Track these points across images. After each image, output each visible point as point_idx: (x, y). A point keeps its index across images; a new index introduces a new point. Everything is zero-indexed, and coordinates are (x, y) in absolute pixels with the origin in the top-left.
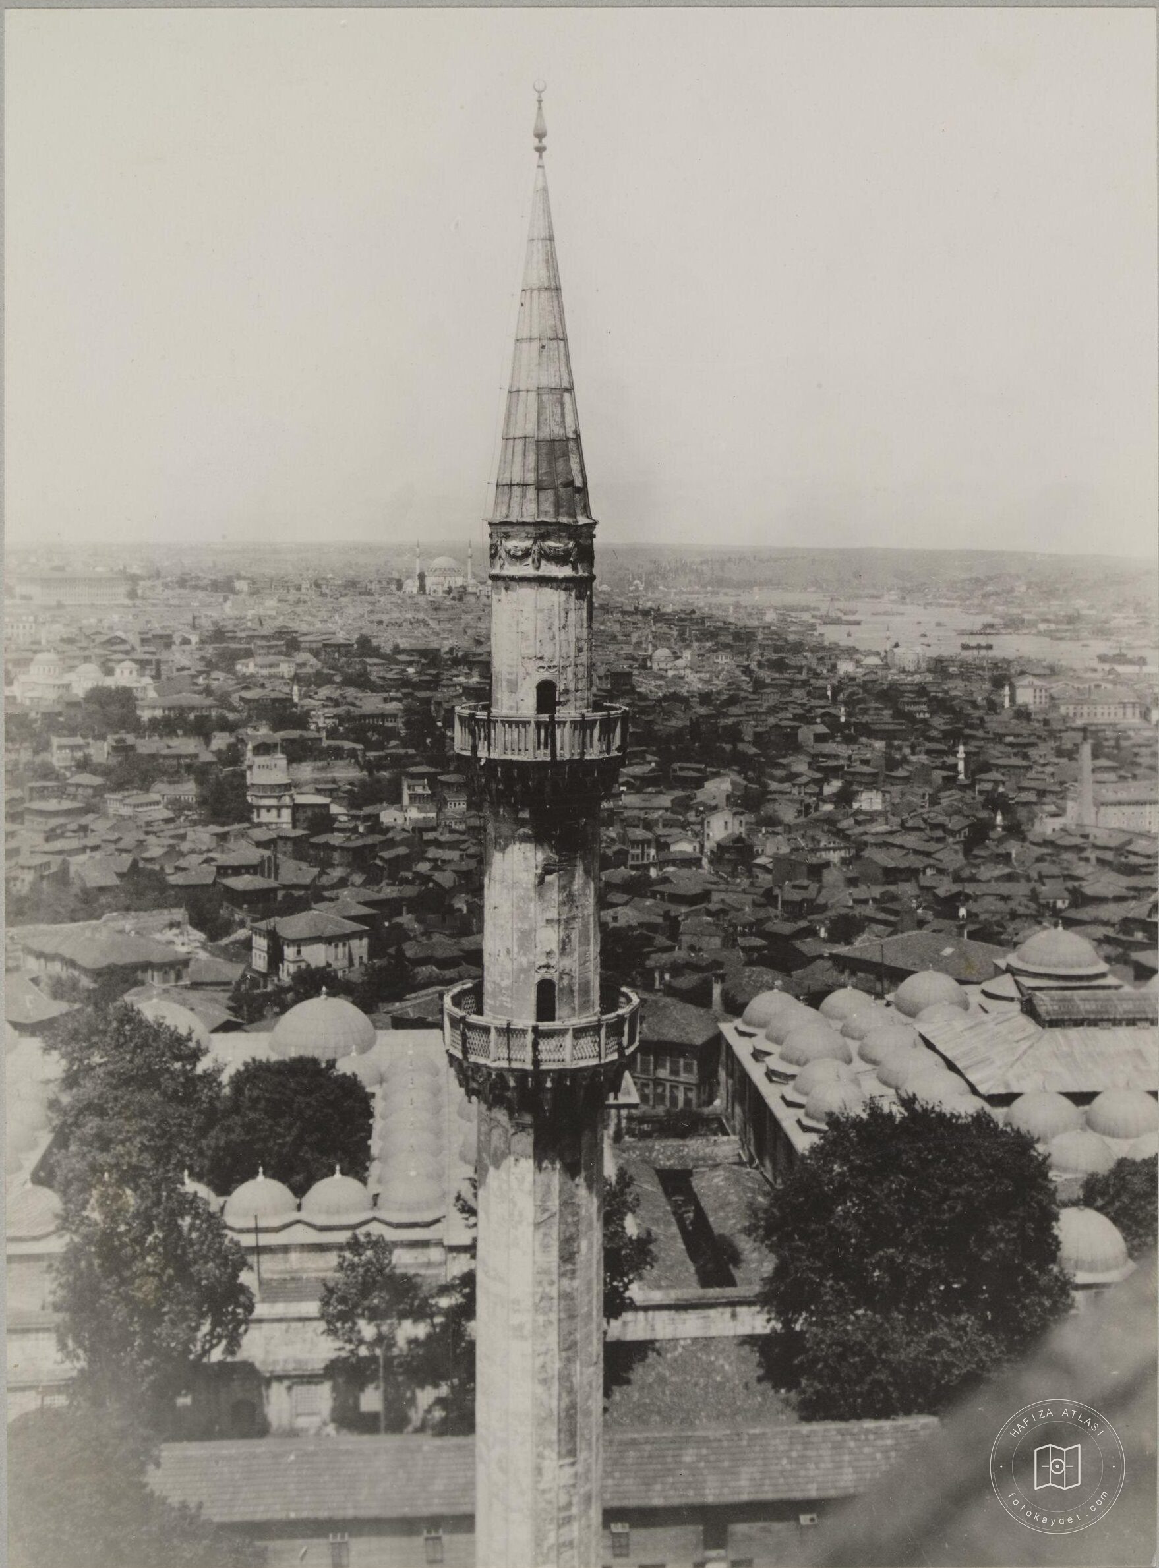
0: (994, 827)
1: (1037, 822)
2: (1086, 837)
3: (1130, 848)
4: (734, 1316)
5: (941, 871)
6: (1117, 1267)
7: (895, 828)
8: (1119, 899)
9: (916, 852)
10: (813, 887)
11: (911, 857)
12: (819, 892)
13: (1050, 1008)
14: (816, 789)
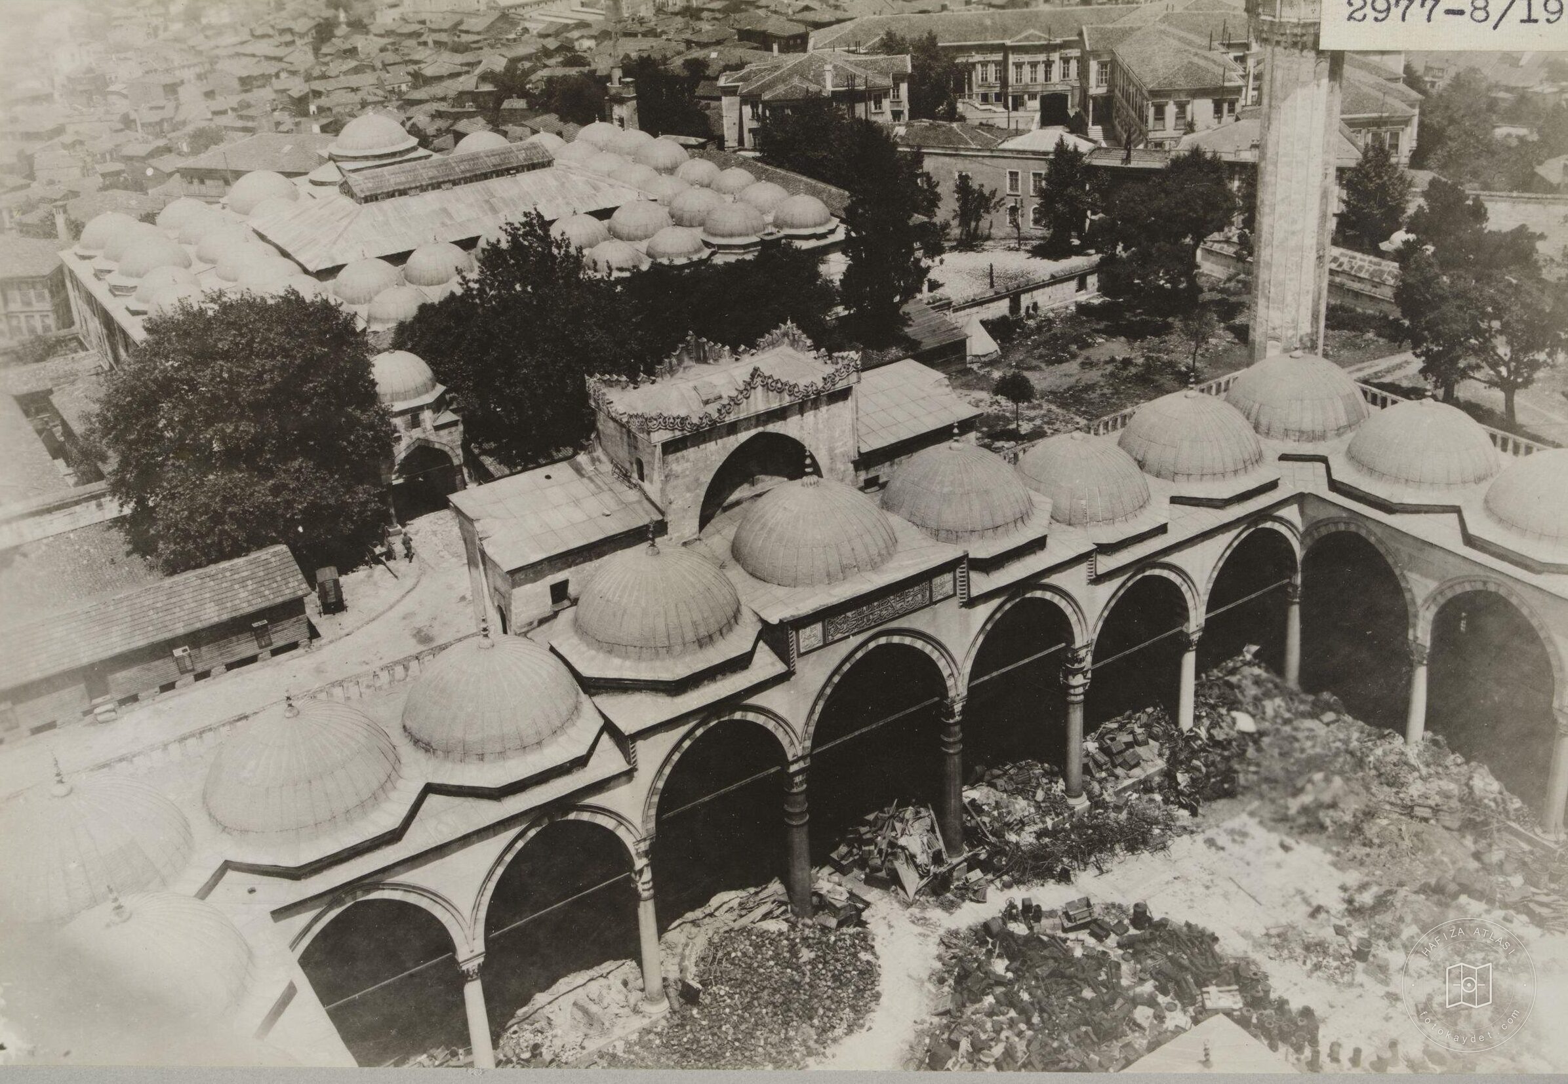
0: (338, 24)
1: (378, 14)
2: (423, 22)
3: (463, 27)
4: (100, 506)
5: (293, 73)
6: (427, 392)
7: (244, 39)
8: (454, 75)
9: (268, 58)
10: (170, 105)
11: (265, 64)
12: (177, 108)
13: (363, 186)
14: (162, 10)
